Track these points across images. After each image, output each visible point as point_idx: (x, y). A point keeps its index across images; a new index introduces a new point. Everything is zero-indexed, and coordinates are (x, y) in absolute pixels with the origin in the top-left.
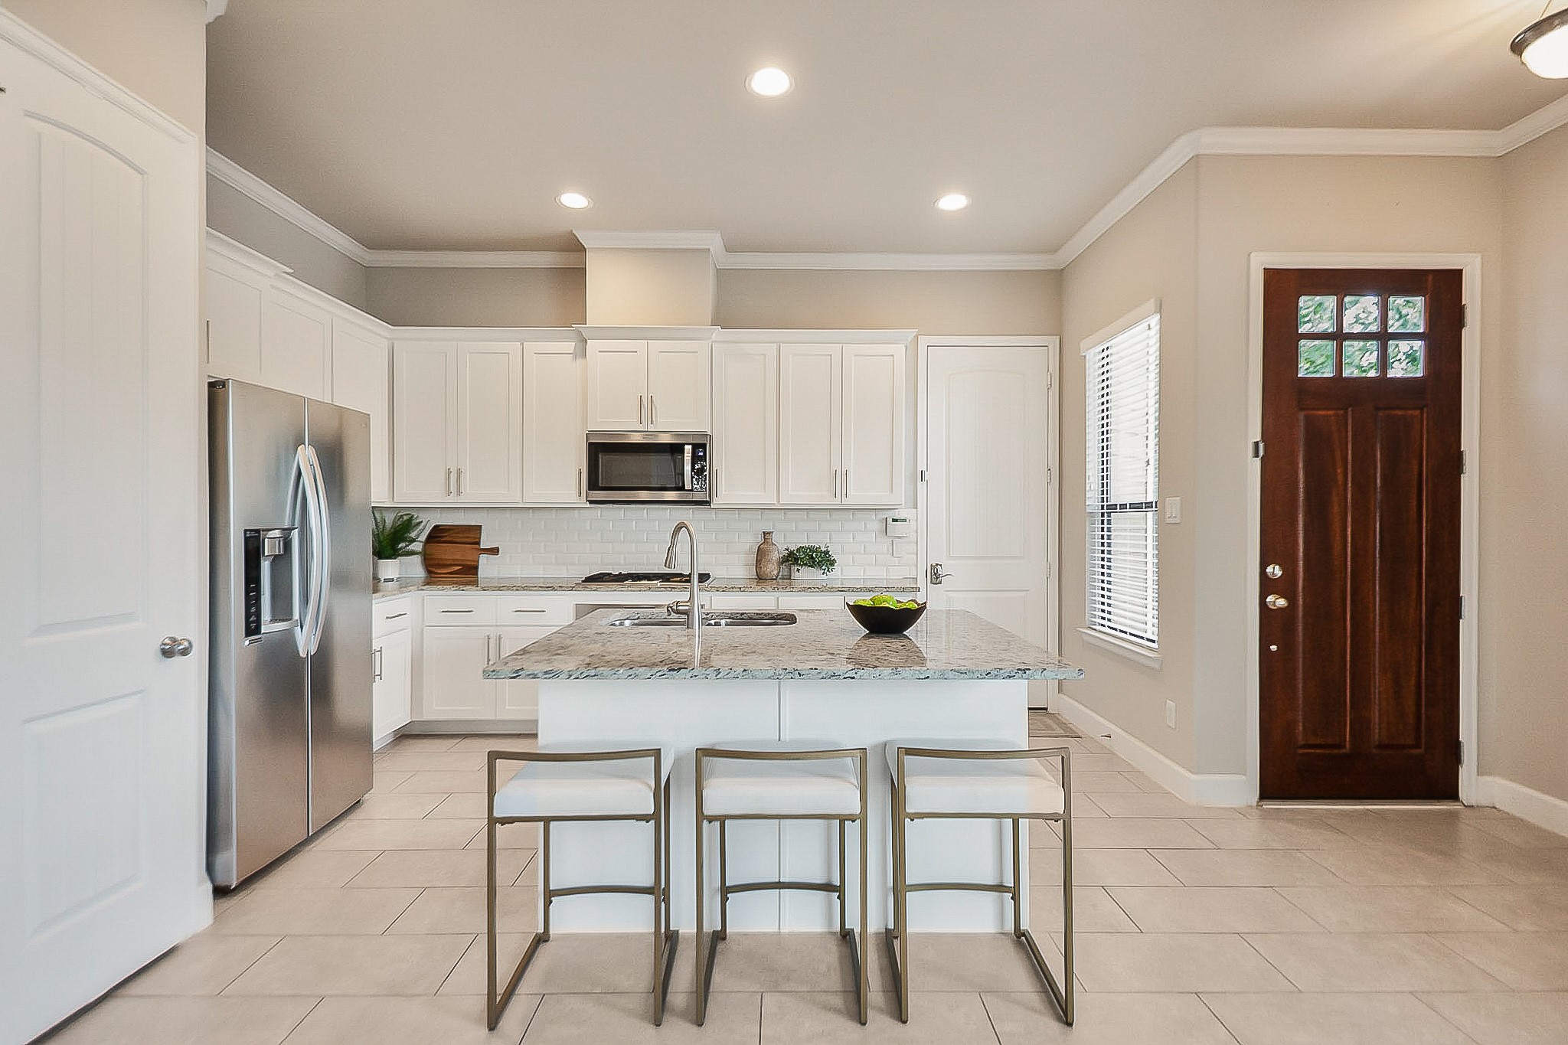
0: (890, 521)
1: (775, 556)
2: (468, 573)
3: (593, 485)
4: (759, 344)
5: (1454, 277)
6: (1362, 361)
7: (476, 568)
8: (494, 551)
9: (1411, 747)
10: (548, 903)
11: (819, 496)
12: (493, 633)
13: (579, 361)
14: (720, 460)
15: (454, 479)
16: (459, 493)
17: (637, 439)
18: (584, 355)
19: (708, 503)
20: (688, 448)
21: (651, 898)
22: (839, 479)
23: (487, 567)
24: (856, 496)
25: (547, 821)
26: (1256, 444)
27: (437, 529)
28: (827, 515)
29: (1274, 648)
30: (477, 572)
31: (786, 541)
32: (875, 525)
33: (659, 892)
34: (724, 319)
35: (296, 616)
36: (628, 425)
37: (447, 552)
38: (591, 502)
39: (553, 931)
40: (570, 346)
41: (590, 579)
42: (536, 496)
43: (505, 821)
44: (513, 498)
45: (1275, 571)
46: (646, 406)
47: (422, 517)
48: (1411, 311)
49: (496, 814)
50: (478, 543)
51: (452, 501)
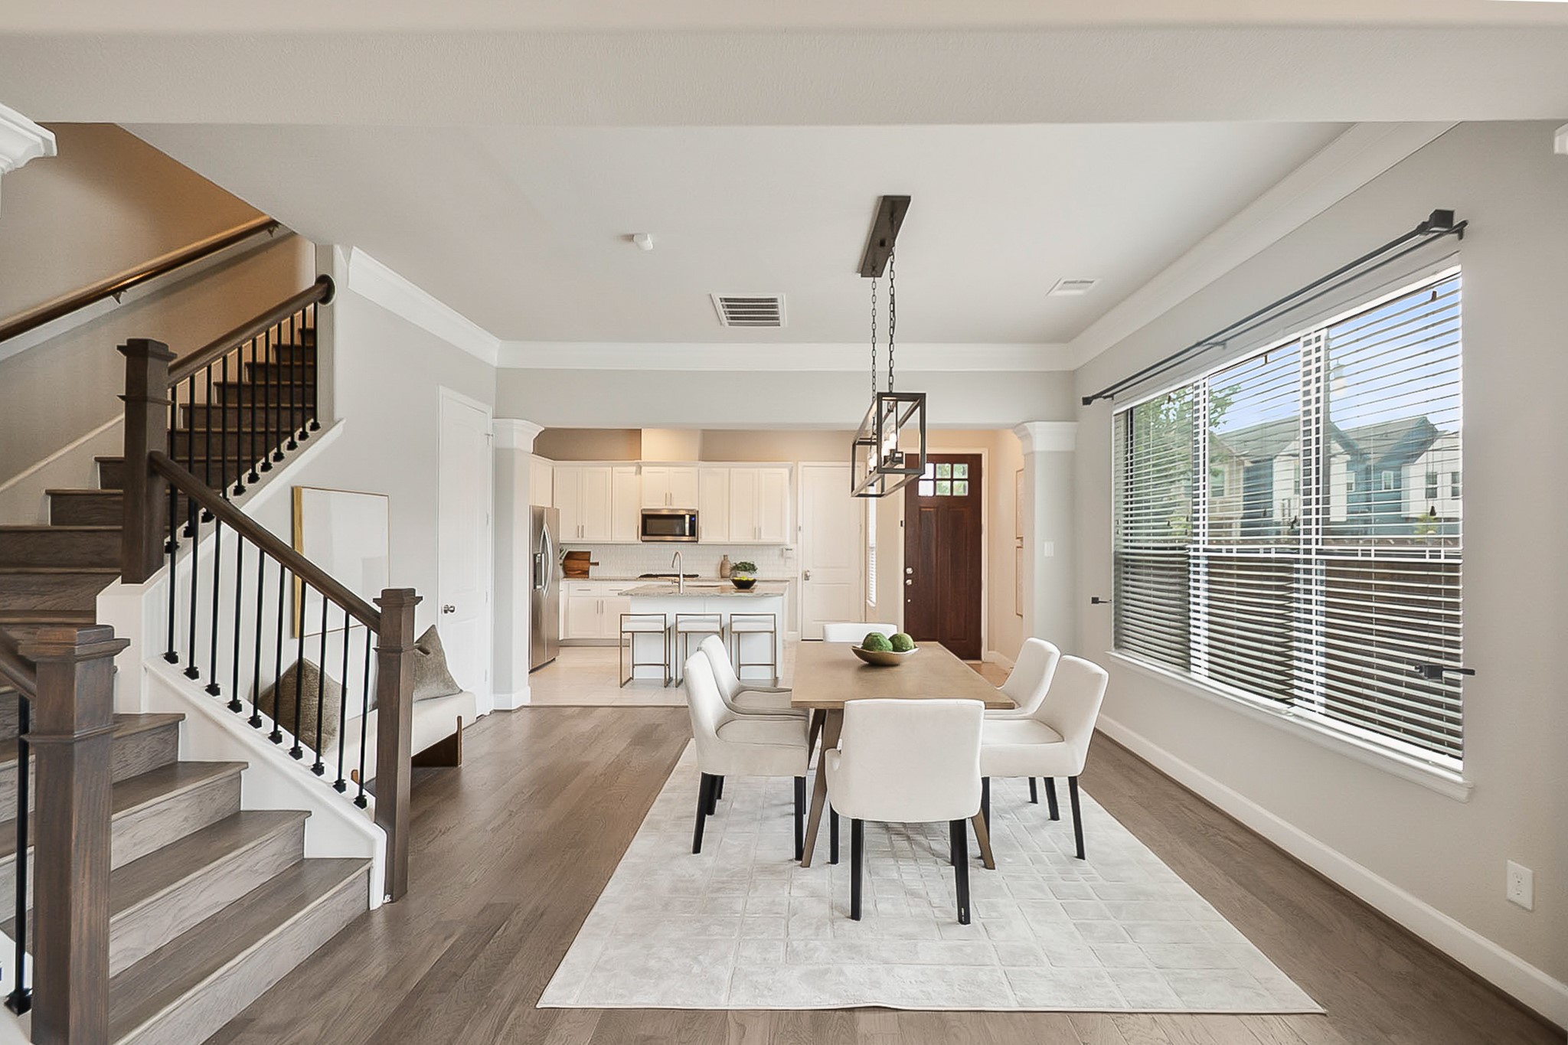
0: (784, 550)
1: (729, 566)
2: (585, 574)
3: (644, 533)
4: (720, 469)
5: (979, 457)
6: (944, 489)
7: (588, 572)
8: (597, 564)
9: (963, 639)
10: (633, 667)
11: (749, 539)
12: (600, 600)
13: (638, 476)
14: (702, 524)
15: (580, 531)
16: (583, 537)
17: (665, 512)
18: (640, 473)
19: (697, 542)
20: (687, 517)
21: (663, 667)
22: (757, 531)
23: (593, 571)
24: (765, 539)
25: (633, 632)
26: (902, 522)
27: (569, 552)
28: (755, 547)
29: (909, 601)
30: (588, 574)
31: (736, 559)
32: (777, 551)
33: (667, 665)
34: (706, 456)
35: (543, 584)
36: (662, 506)
37: (574, 564)
38: (643, 541)
39: (635, 678)
40: (634, 469)
41: (642, 576)
42: (618, 538)
43: (624, 632)
44: (607, 539)
45: (909, 571)
46: (669, 497)
47: (564, 548)
48: (961, 471)
49: (623, 630)
50: (589, 560)
51: (579, 540)
